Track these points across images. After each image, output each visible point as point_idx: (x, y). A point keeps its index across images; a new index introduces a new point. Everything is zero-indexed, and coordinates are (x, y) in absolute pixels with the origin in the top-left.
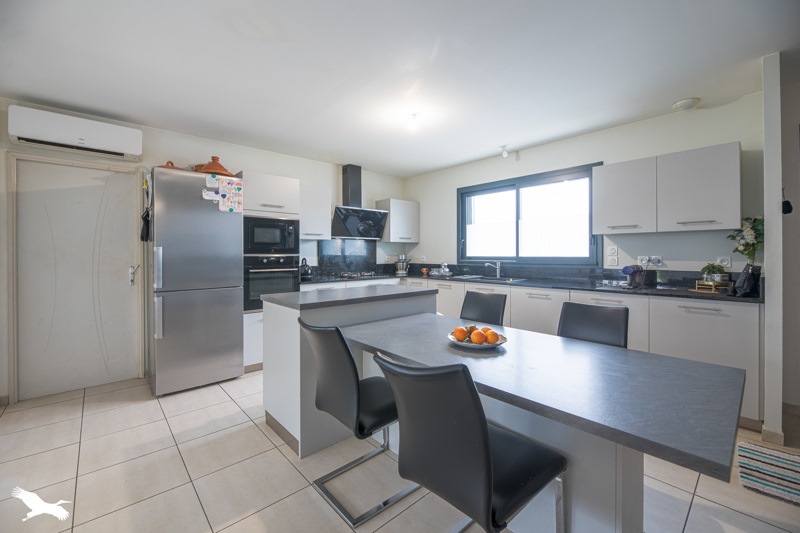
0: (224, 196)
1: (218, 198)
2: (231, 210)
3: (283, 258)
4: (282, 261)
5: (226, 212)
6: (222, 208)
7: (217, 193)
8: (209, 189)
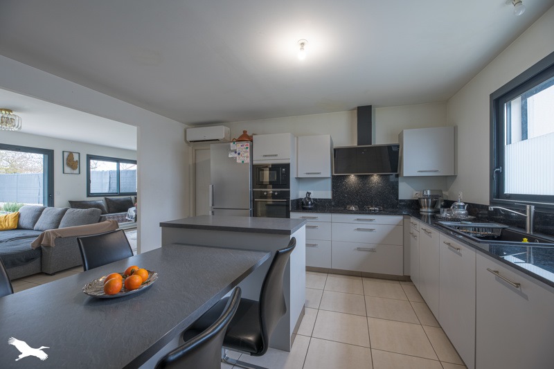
0: (239, 154)
1: (236, 155)
2: (243, 162)
3: (277, 192)
4: (276, 194)
5: (240, 164)
6: (239, 161)
7: (236, 152)
8: (232, 151)
